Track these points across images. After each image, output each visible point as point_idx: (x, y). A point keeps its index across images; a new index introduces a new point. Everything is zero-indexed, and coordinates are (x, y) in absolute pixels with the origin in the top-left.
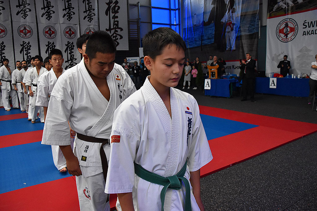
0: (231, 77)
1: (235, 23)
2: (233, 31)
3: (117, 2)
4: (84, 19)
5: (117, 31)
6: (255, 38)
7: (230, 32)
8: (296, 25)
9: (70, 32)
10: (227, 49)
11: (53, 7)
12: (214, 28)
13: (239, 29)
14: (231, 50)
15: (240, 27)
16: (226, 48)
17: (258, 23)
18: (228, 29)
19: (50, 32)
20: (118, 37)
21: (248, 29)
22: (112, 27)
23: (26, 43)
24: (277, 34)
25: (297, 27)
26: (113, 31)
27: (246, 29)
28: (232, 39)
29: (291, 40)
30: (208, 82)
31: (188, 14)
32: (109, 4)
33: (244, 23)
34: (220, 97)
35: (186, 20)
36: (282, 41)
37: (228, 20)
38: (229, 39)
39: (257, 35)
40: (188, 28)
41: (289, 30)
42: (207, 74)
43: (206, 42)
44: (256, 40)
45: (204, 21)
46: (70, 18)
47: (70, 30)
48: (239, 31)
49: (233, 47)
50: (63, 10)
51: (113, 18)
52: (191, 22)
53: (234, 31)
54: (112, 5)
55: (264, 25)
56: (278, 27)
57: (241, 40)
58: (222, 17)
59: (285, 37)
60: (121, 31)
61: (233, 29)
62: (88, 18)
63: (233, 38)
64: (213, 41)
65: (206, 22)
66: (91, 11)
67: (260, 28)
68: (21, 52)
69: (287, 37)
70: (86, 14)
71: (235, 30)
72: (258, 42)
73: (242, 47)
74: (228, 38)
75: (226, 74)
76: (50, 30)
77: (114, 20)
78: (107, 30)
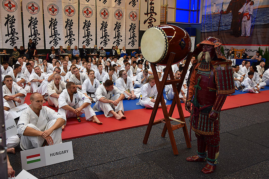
1: (251, 14)
4: (129, 4)
5: (152, 15)
7: (246, 21)
14: (245, 36)
18: (245, 19)
19: (105, 13)
20: (153, 20)
22: (149, 12)
23: (87, 21)
26: (149, 15)
28: (248, 27)
37: (245, 11)
45: (222, 11)
47: (119, 12)
49: (248, 34)
53: (250, 21)
58: (240, 8)
60: (155, 15)
61: (250, 19)
62: (132, 3)
65: (224, 11)
68: (83, 28)
74: (244, 26)
76: (105, 11)
77: (151, 6)
78: (145, 14)
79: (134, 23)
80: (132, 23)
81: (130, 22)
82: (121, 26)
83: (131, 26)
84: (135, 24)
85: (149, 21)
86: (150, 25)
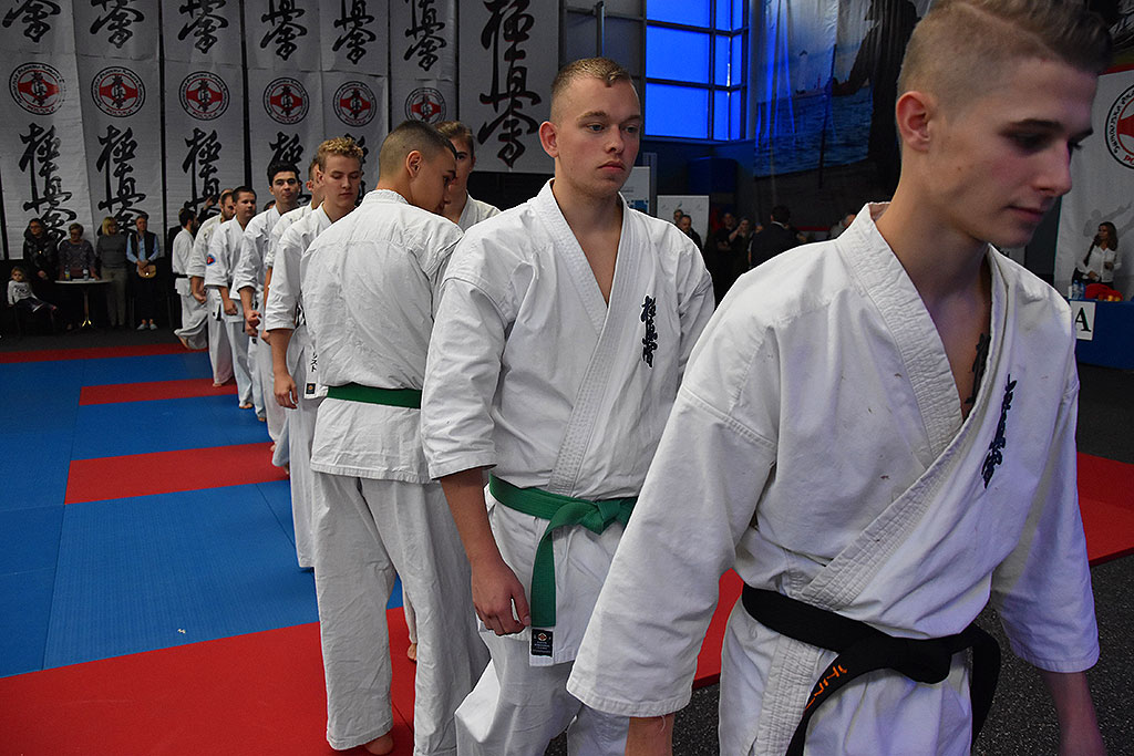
3: (522, 2)
4: (407, 57)
5: (520, 105)
9: (357, 103)
11: (301, 12)
19: (289, 100)
20: (524, 125)
22: (502, 90)
24: (1109, 136)
26: (504, 104)
31: (777, 50)
32: (494, 7)
35: (770, 74)
36: (1127, 162)
40: (773, 101)
45: (833, 80)
46: (357, 53)
47: (356, 95)
50: (337, 24)
52: (788, 80)
54: (508, 12)
60: (533, 103)
62: (420, 54)
76: (287, 91)
77: (512, 64)
78: (484, 99)
85: (505, 127)
86: (508, 147)
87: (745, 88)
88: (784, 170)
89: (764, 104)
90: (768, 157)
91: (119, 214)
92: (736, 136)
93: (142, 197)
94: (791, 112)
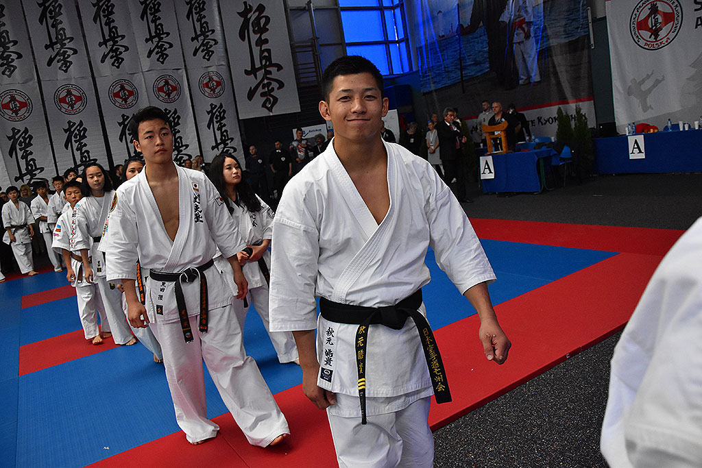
0: (537, 144)
1: (532, 20)
2: (531, 38)
3: (261, 8)
4: (195, 54)
5: (270, 73)
6: (583, 49)
7: (523, 42)
8: (676, 6)
9: (168, 88)
10: (521, 82)
11: (123, 37)
12: (485, 38)
13: (542, 32)
14: (530, 83)
15: (545, 29)
16: (518, 79)
17: (585, 15)
18: (518, 36)
19: (124, 93)
20: (275, 85)
21: (565, 31)
22: (258, 65)
23: (74, 124)
24: (633, 33)
25: (680, 11)
26: (260, 74)
27: (560, 32)
28: (530, 57)
29: (669, 41)
30: (487, 163)
31: (423, 15)
32: (244, 14)
33: (553, 18)
34: (518, 194)
35: (421, 28)
36: (647, 47)
37: (515, 15)
38: (524, 57)
39: (586, 41)
41: (660, 20)
42: (482, 145)
43: (471, 72)
44: (586, 52)
45: (460, 26)
46: (163, 57)
47: (167, 83)
48: (543, 37)
49: (535, 75)
50: (147, 40)
51: (257, 45)
52: (432, 30)
53: (532, 40)
54: (253, 16)
55: (600, 16)
56: (634, 16)
57: (550, 58)
58: (502, 11)
59: (653, 38)
60: (278, 70)
61: (530, 36)
62: (202, 51)
63: (533, 56)
64: (487, 68)
65: (465, 26)
66: (208, 36)
67: (590, 24)
68: (66, 147)
69: (656, 36)
70: (197, 44)
71: (535, 37)
72: (589, 57)
73: (556, 74)
74: (521, 57)
75: (524, 140)
76: (123, 88)
77: (261, 48)
78: (247, 72)
79: (216, 102)
80: (211, 105)
81: (206, 102)
82: (179, 117)
83: (211, 111)
84: (221, 106)
85: (263, 88)
86: (268, 100)
87: (408, 39)
88: (440, 86)
89: (421, 47)
90: (429, 79)
91: (29, 183)
92: (407, 70)
93: (42, 169)
94: (438, 50)
